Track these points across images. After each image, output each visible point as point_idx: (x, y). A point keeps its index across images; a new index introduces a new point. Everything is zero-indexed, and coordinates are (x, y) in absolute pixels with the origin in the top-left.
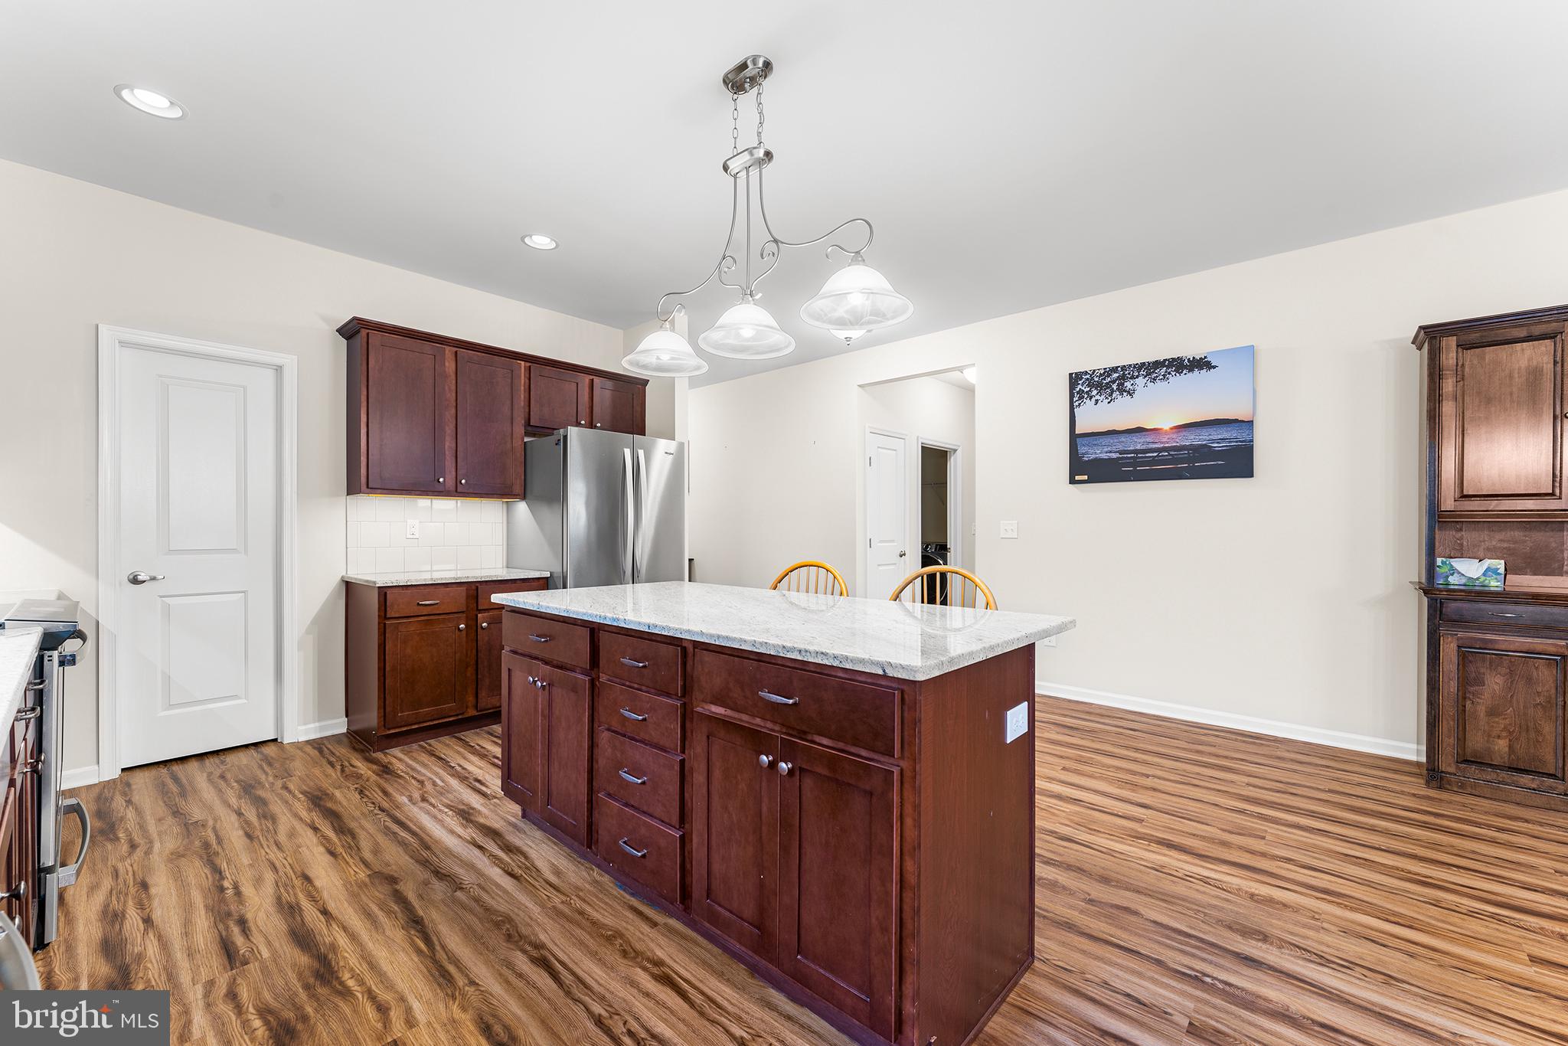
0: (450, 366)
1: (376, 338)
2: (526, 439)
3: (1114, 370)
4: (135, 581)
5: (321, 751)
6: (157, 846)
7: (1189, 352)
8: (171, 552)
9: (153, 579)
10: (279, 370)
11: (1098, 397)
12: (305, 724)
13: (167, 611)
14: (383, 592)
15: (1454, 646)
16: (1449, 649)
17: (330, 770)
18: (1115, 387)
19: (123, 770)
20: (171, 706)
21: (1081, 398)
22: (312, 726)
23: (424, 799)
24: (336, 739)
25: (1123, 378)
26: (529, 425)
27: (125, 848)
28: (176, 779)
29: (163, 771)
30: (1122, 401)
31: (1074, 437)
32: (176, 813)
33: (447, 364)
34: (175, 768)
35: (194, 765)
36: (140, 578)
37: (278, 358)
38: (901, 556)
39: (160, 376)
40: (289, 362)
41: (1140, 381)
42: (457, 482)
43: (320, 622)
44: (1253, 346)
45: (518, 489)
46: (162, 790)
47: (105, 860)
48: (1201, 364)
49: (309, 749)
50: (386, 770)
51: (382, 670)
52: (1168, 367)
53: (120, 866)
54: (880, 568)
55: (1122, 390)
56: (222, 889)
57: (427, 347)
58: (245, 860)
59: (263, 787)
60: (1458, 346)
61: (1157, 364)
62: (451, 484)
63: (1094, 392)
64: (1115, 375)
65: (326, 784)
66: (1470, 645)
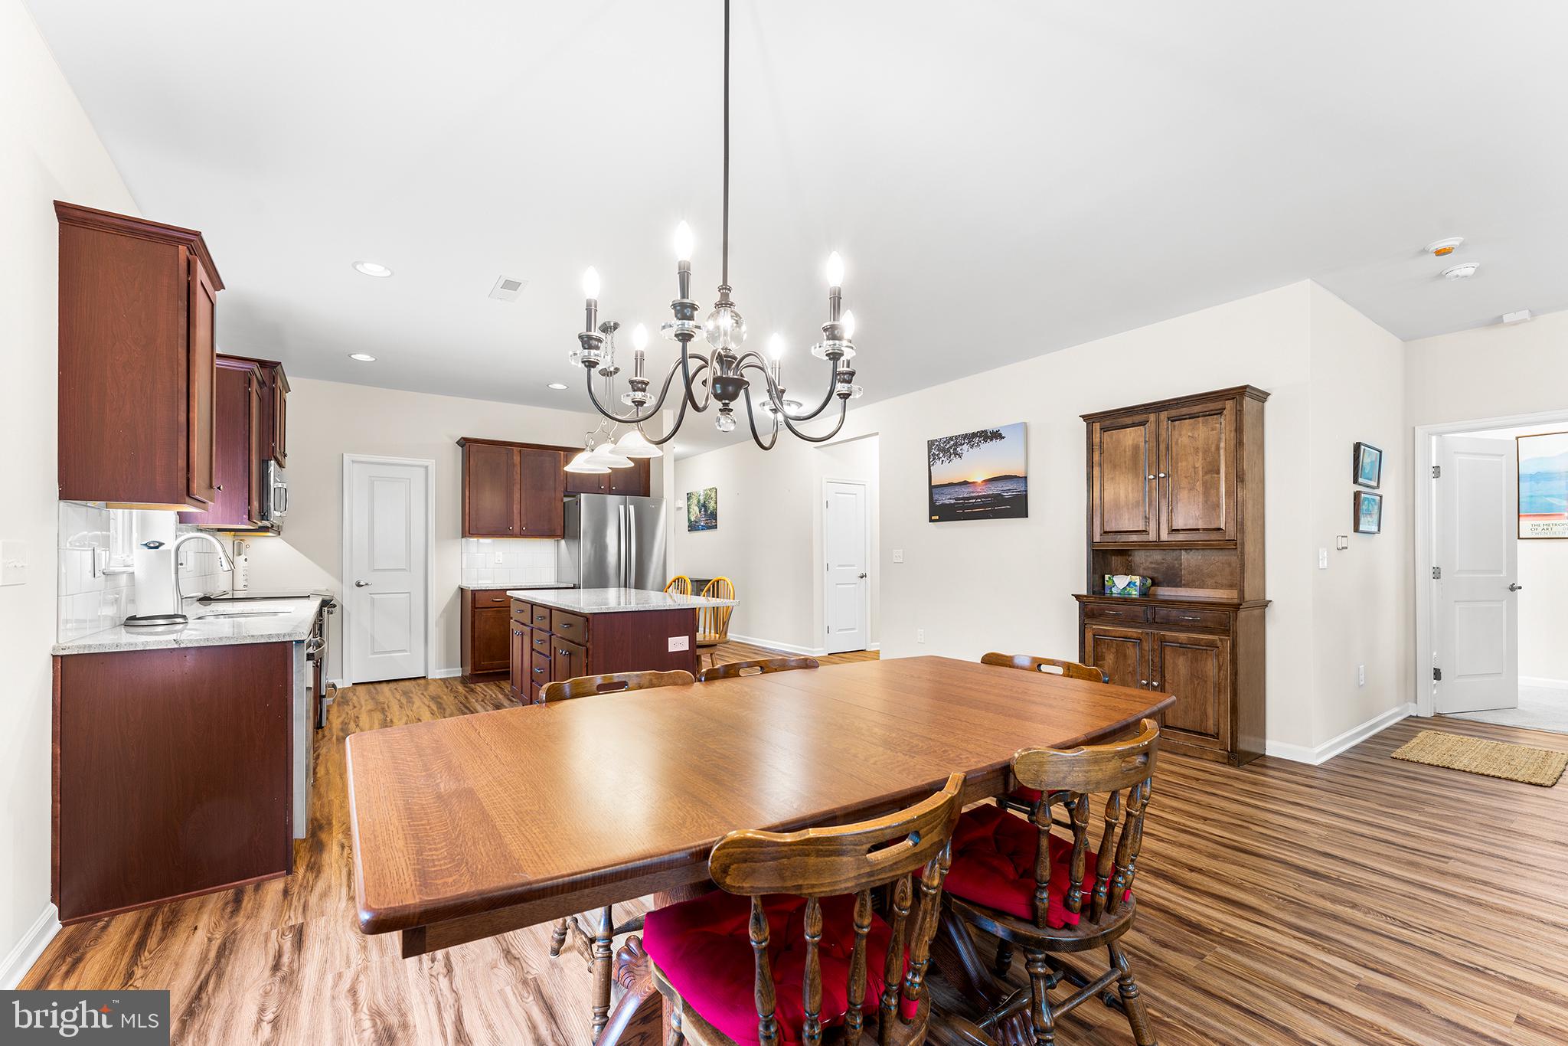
0: (517, 459)
1: (474, 446)
2: (566, 500)
3: (951, 439)
4: (359, 585)
5: (445, 683)
6: (363, 708)
7: (990, 426)
8: (375, 570)
9: (367, 584)
10: (426, 468)
11: (943, 459)
12: (439, 669)
13: (373, 601)
14: (474, 592)
15: (1091, 634)
16: (1089, 636)
17: (445, 690)
18: (952, 451)
19: (353, 684)
20: (375, 653)
21: (934, 459)
22: (442, 670)
23: (482, 701)
24: (455, 678)
25: (956, 445)
26: (567, 491)
27: (351, 707)
28: (375, 689)
29: (371, 686)
30: (956, 461)
31: (931, 487)
32: (373, 699)
33: (515, 458)
34: (377, 686)
35: (384, 685)
36: (361, 584)
37: (425, 462)
38: (862, 577)
39: (370, 477)
40: (431, 463)
41: (965, 447)
42: (521, 529)
43: (447, 611)
44: (1025, 423)
45: (559, 532)
46: (369, 692)
47: (344, 710)
48: (996, 435)
49: (440, 682)
50: (472, 690)
51: (473, 637)
52: (980, 437)
53: (349, 712)
54: (839, 586)
55: (956, 454)
56: (386, 720)
57: (503, 448)
58: (397, 713)
59: (412, 693)
60: (1101, 429)
61: (974, 435)
62: (517, 529)
63: (941, 455)
64: (952, 443)
65: (441, 695)
66: (1104, 634)
